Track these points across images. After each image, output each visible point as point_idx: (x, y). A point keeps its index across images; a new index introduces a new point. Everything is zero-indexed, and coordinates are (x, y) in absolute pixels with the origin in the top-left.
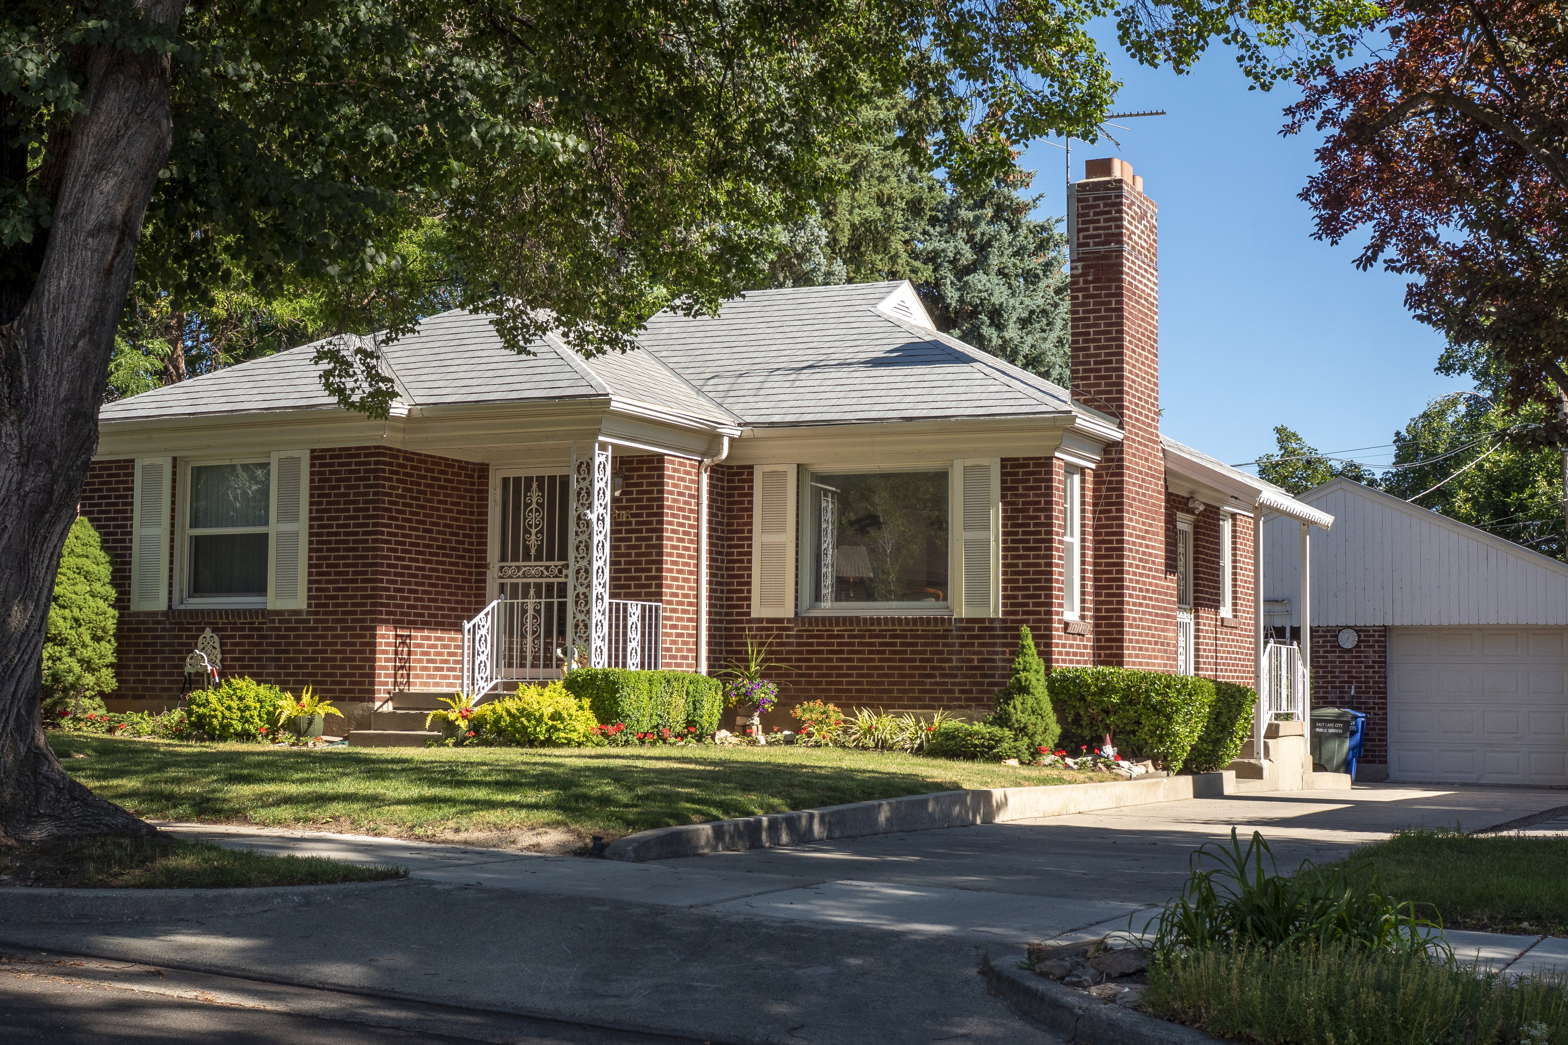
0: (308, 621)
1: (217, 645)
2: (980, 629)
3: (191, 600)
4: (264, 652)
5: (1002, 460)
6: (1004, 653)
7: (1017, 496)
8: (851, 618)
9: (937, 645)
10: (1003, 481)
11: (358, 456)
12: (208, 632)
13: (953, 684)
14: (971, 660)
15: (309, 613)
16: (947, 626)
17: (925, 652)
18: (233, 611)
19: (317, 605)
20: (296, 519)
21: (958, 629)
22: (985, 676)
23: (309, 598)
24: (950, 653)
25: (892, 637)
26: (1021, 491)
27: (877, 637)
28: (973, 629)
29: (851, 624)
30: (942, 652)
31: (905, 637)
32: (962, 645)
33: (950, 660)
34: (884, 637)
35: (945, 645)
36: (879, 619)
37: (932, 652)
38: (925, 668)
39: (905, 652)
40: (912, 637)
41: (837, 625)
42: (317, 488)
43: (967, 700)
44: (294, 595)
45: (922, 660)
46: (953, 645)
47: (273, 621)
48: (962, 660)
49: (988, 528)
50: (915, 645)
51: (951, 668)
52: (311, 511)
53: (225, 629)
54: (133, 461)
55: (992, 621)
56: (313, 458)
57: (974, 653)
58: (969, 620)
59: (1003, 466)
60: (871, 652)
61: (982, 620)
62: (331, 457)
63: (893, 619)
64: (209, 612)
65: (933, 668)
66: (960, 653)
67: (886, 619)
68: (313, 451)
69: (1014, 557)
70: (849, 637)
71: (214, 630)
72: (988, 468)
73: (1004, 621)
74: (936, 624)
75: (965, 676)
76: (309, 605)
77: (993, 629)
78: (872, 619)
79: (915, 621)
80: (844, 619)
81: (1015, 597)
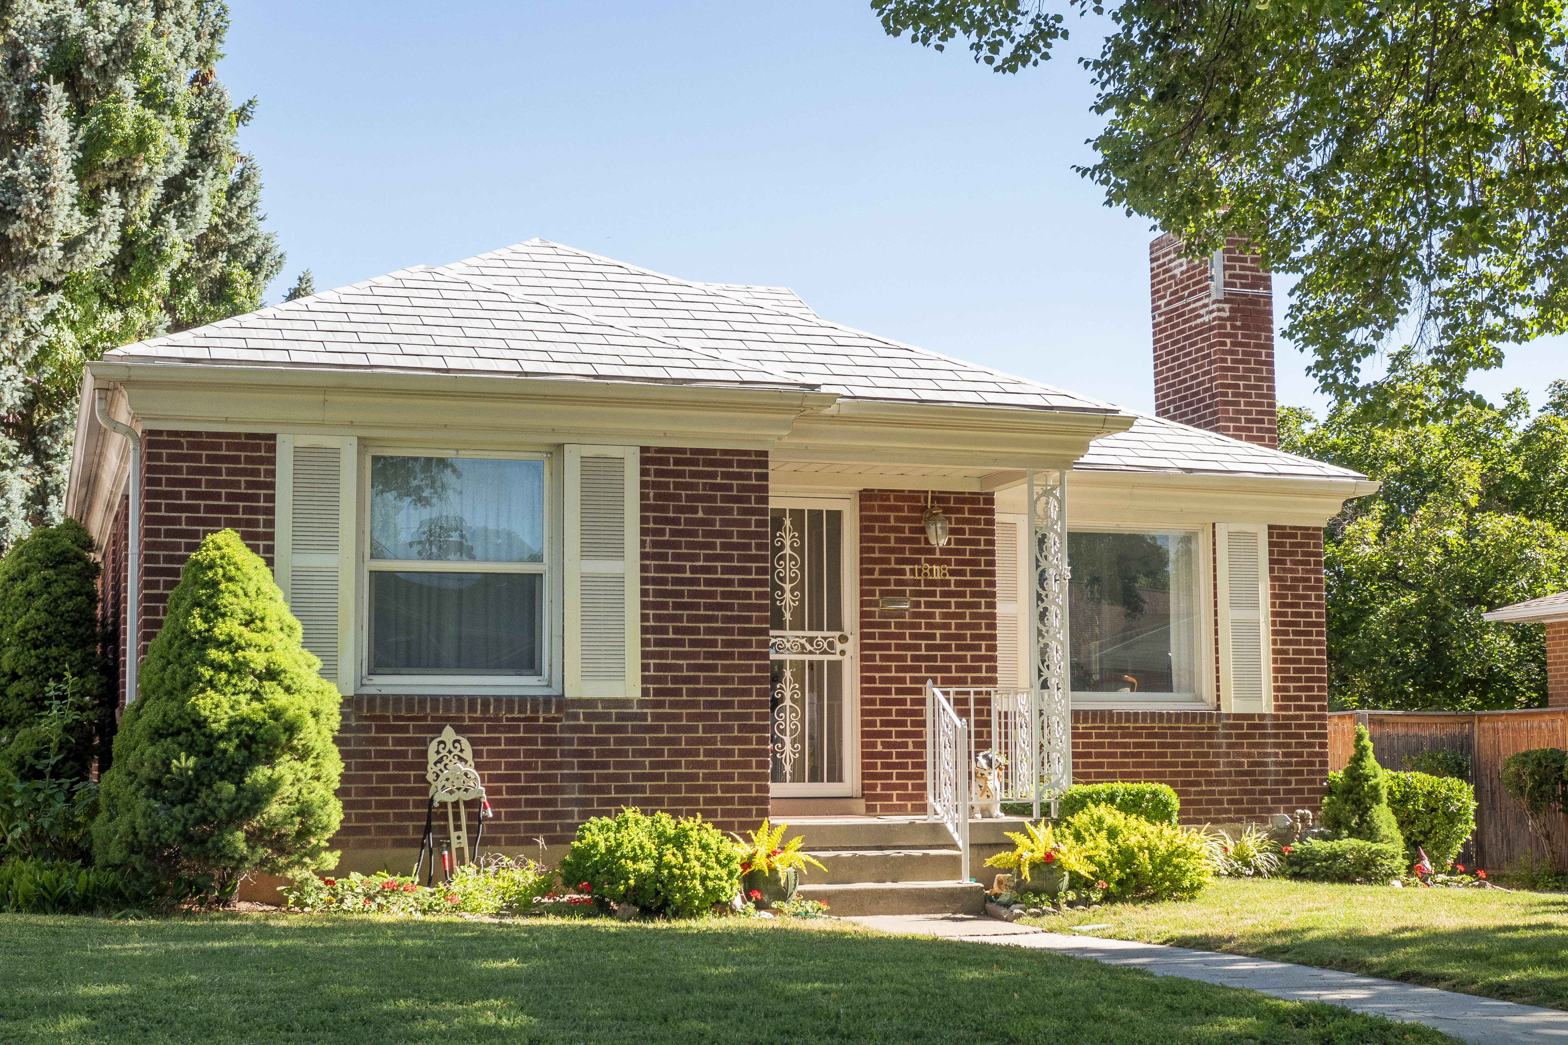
0: (644, 717)
1: (468, 754)
2: (1250, 727)
3: (378, 680)
4: (559, 766)
5: (1270, 527)
6: (1276, 755)
7: (1285, 570)
8: (1102, 712)
9: (1201, 745)
10: (1271, 553)
11: (729, 464)
12: (449, 734)
13: (1221, 793)
14: (1240, 764)
15: (642, 704)
16: (1214, 723)
17: (1187, 755)
18: (498, 699)
19: (657, 692)
20: (619, 554)
21: (1225, 726)
22: (1255, 783)
23: (645, 680)
24: (1217, 755)
25: (1148, 736)
26: (1288, 566)
27: (1131, 735)
28: (1241, 727)
29: (1102, 720)
30: (1207, 755)
31: (1164, 736)
32: (1230, 746)
33: (1217, 764)
34: (1140, 736)
35: (1210, 746)
36: (1136, 714)
37: (1196, 755)
38: (1188, 774)
39: (1164, 755)
40: (1173, 736)
41: (1085, 720)
42: (654, 508)
43: (1237, 811)
44: (621, 676)
45: (1184, 765)
46: (1219, 746)
47: (575, 716)
48: (1230, 764)
49: (1256, 606)
50: (1175, 745)
51: (1218, 774)
52: (643, 544)
53: (479, 729)
54: (273, 437)
55: (1262, 716)
56: (644, 461)
57: (1244, 755)
58: (1237, 716)
59: (1270, 535)
60: (1124, 755)
61: (1251, 716)
62: (677, 462)
63: (1153, 714)
64: (447, 700)
65: (1198, 774)
66: (1227, 755)
67: (1145, 714)
68: (644, 449)
69: (1284, 642)
70: (1098, 736)
71: (459, 730)
72: (1254, 535)
73: (1276, 717)
74: (1202, 721)
75: (1235, 783)
76: (645, 692)
77: (1264, 727)
78: (1128, 714)
79: (1178, 716)
80: (1095, 713)
81: (1286, 689)
